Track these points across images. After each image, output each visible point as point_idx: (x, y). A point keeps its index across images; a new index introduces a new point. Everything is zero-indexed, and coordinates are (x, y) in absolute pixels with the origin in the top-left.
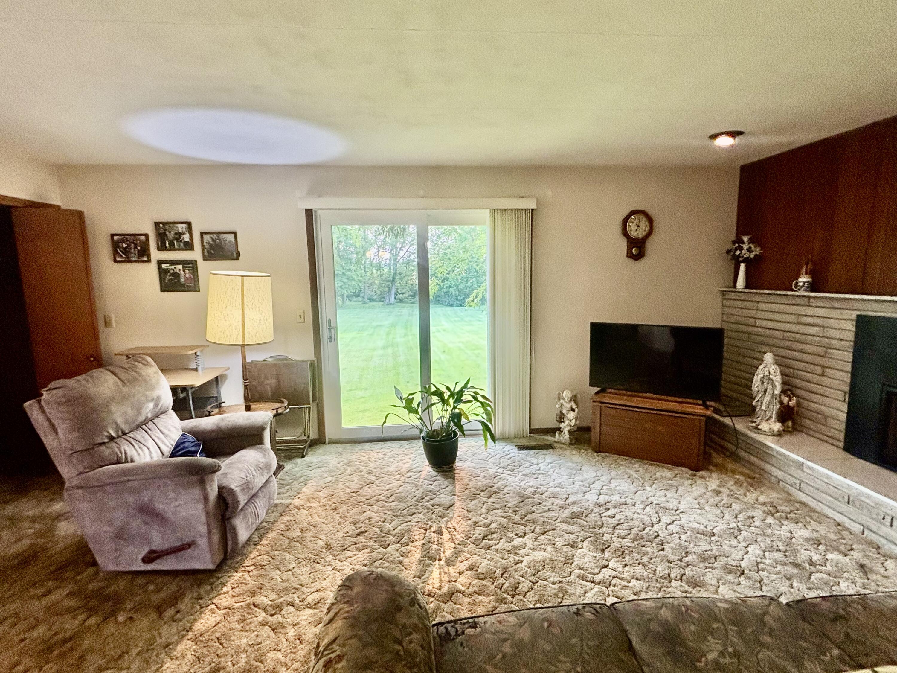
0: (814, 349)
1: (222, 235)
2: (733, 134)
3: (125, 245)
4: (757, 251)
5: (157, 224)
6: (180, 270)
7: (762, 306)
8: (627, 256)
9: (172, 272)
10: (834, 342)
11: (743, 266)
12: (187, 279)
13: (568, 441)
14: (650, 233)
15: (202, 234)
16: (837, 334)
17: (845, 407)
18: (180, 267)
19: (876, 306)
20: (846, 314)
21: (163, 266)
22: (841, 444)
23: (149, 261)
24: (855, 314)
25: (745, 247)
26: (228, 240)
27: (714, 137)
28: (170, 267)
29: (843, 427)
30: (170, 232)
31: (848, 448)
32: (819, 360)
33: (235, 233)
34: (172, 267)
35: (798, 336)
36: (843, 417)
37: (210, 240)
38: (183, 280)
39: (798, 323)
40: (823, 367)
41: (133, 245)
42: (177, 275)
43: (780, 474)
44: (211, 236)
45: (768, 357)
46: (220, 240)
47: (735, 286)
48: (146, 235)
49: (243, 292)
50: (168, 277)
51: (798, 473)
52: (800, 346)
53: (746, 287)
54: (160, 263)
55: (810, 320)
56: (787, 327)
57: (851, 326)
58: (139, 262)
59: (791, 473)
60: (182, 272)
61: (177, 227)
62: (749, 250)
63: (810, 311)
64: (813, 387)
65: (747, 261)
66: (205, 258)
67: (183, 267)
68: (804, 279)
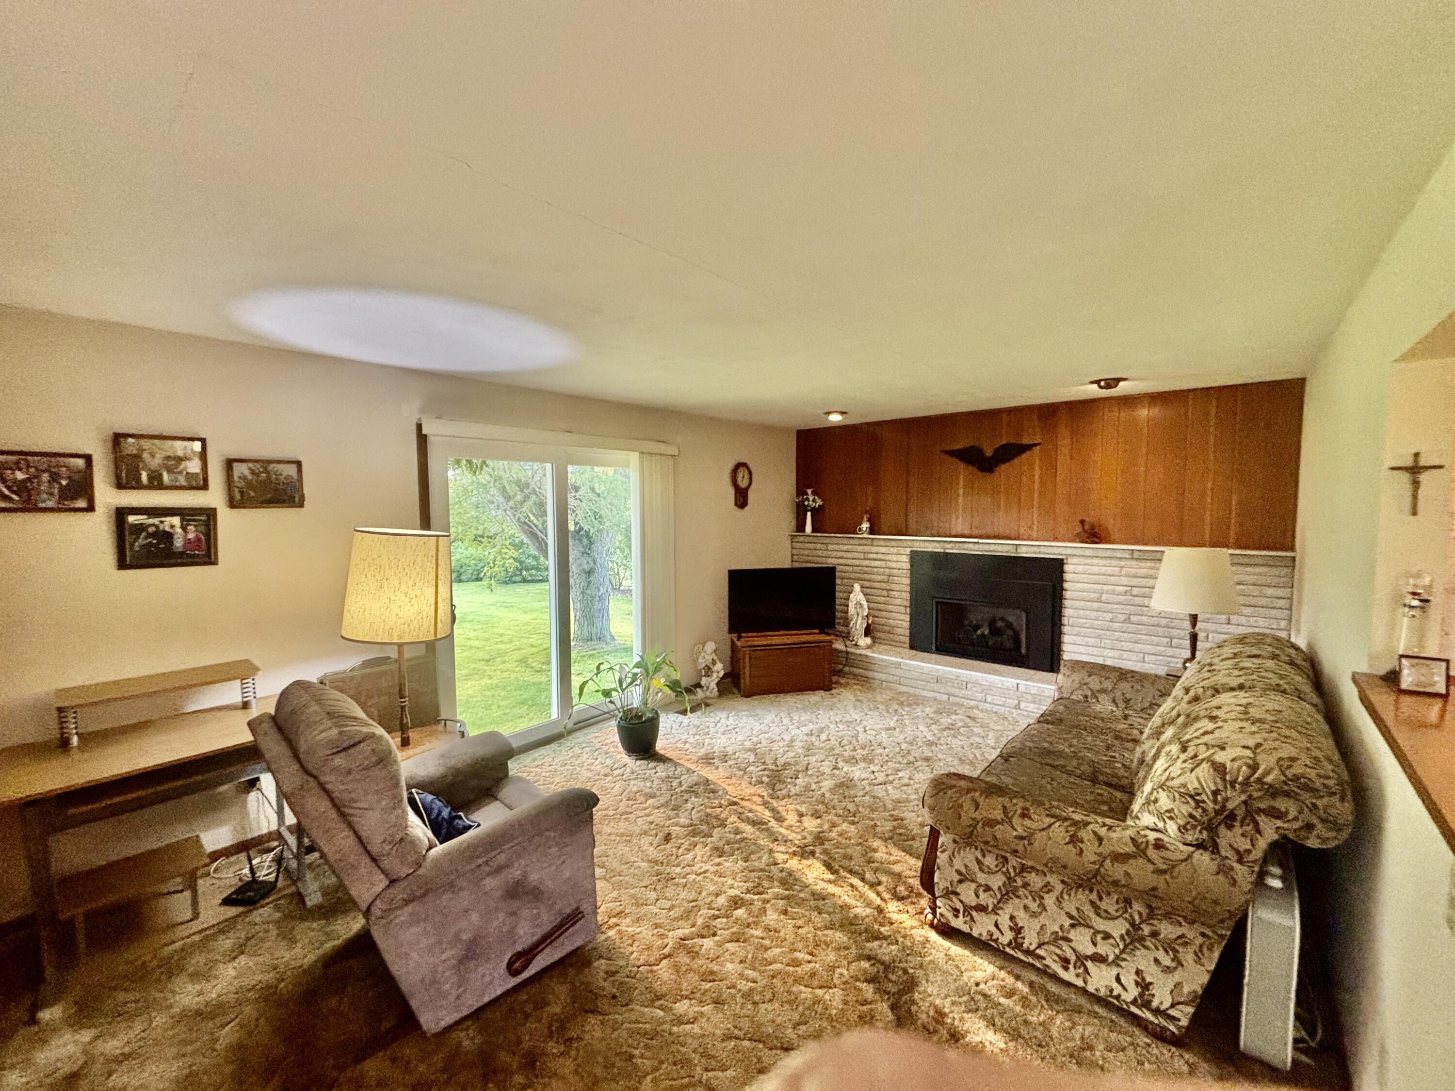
0: (879, 578)
1: (273, 465)
2: (843, 413)
3: (20, 476)
4: (819, 502)
5: (118, 439)
6: (172, 527)
7: (830, 547)
8: (736, 505)
9: (152, 529)
10: (895, 571)
11: (809, 514)
12: (188, 542)
13: (717, 694)
14: (750, 484)
15: (229, 464)
16: (898, 565)
17: (907, 618)
18: (176, 521)
19: (922, 544)
20: (902, 551)
21: (131, 519)
22: (907, 646)
23: (91, 508)
24: (908, 551)
25: (811, 498)
26: (285, 474)
27: (829, 413)
28: (151, 521)
29: (907, 633)
30: (153, 455)
31: (912, 647)
32: (883, 585)
33: (299, 464)
34: (156, 521)
35: (865, 569)
36: (907, 625)
37: (247, 473)
38: (178, 543)
39: (865, 559)
40: (888, 590)
41: (45, 477)
42: (167, 537)
43: (883, 676)
44: (251, 465)
45: (857, 587)
46: (268, 472)
47: (804, 531)
48: (88, 458)
49: (437, 559)
50: (141, 541)
51: (899, 672)
52: (868, 577)
53: (813, 532)
54: (121, 514)
55: (874, 556)
56: (857, 562)
57: (905, 558)
58: (59, 510)
59: (893, 673)
60: (179, 530)
61: (172, 447)
62: (814, 500)
63: (875, 549)
64: (881, 606)
65: (813, 510)
66: (233, 504)
67: (182, 521)
68: (865, 526)
